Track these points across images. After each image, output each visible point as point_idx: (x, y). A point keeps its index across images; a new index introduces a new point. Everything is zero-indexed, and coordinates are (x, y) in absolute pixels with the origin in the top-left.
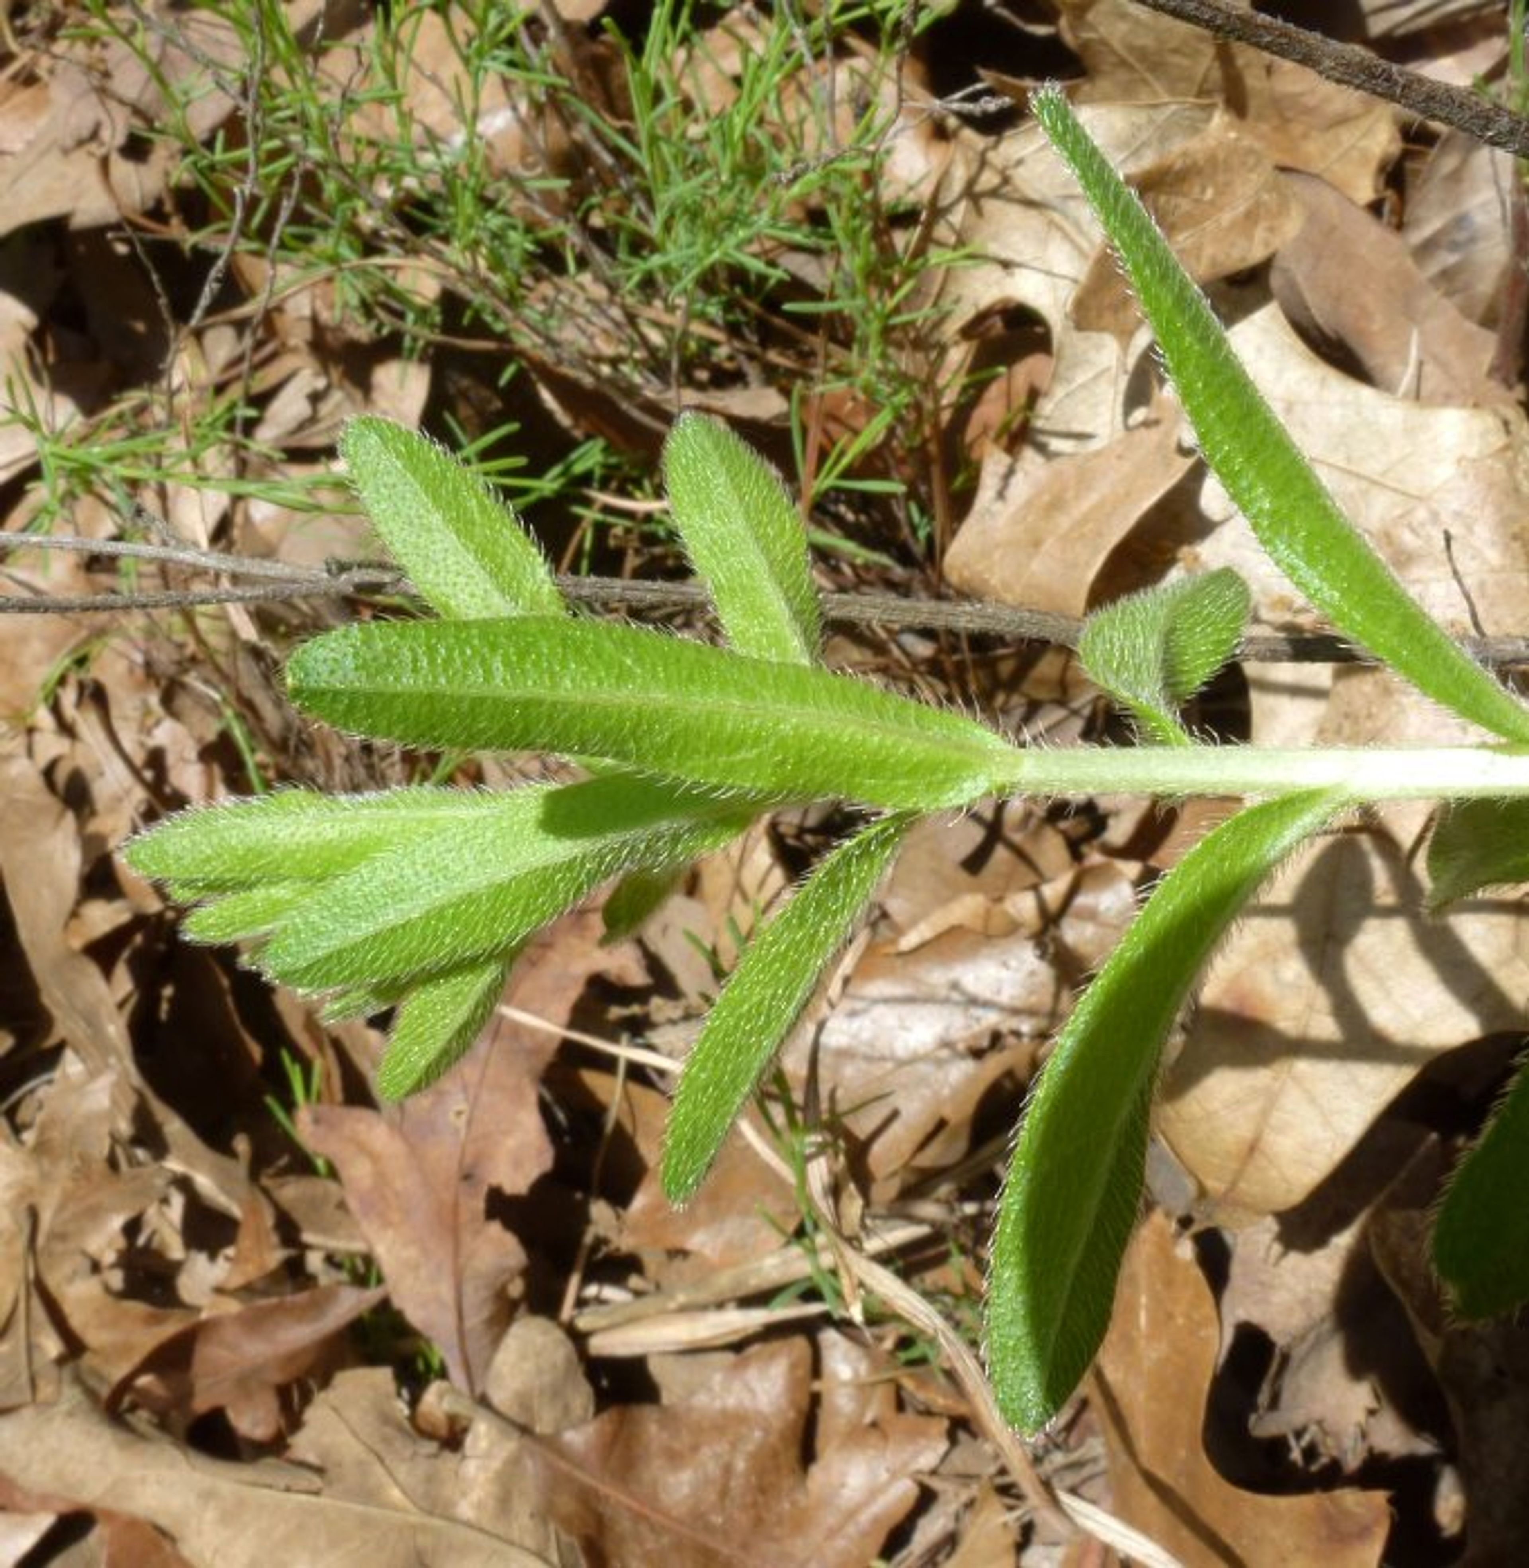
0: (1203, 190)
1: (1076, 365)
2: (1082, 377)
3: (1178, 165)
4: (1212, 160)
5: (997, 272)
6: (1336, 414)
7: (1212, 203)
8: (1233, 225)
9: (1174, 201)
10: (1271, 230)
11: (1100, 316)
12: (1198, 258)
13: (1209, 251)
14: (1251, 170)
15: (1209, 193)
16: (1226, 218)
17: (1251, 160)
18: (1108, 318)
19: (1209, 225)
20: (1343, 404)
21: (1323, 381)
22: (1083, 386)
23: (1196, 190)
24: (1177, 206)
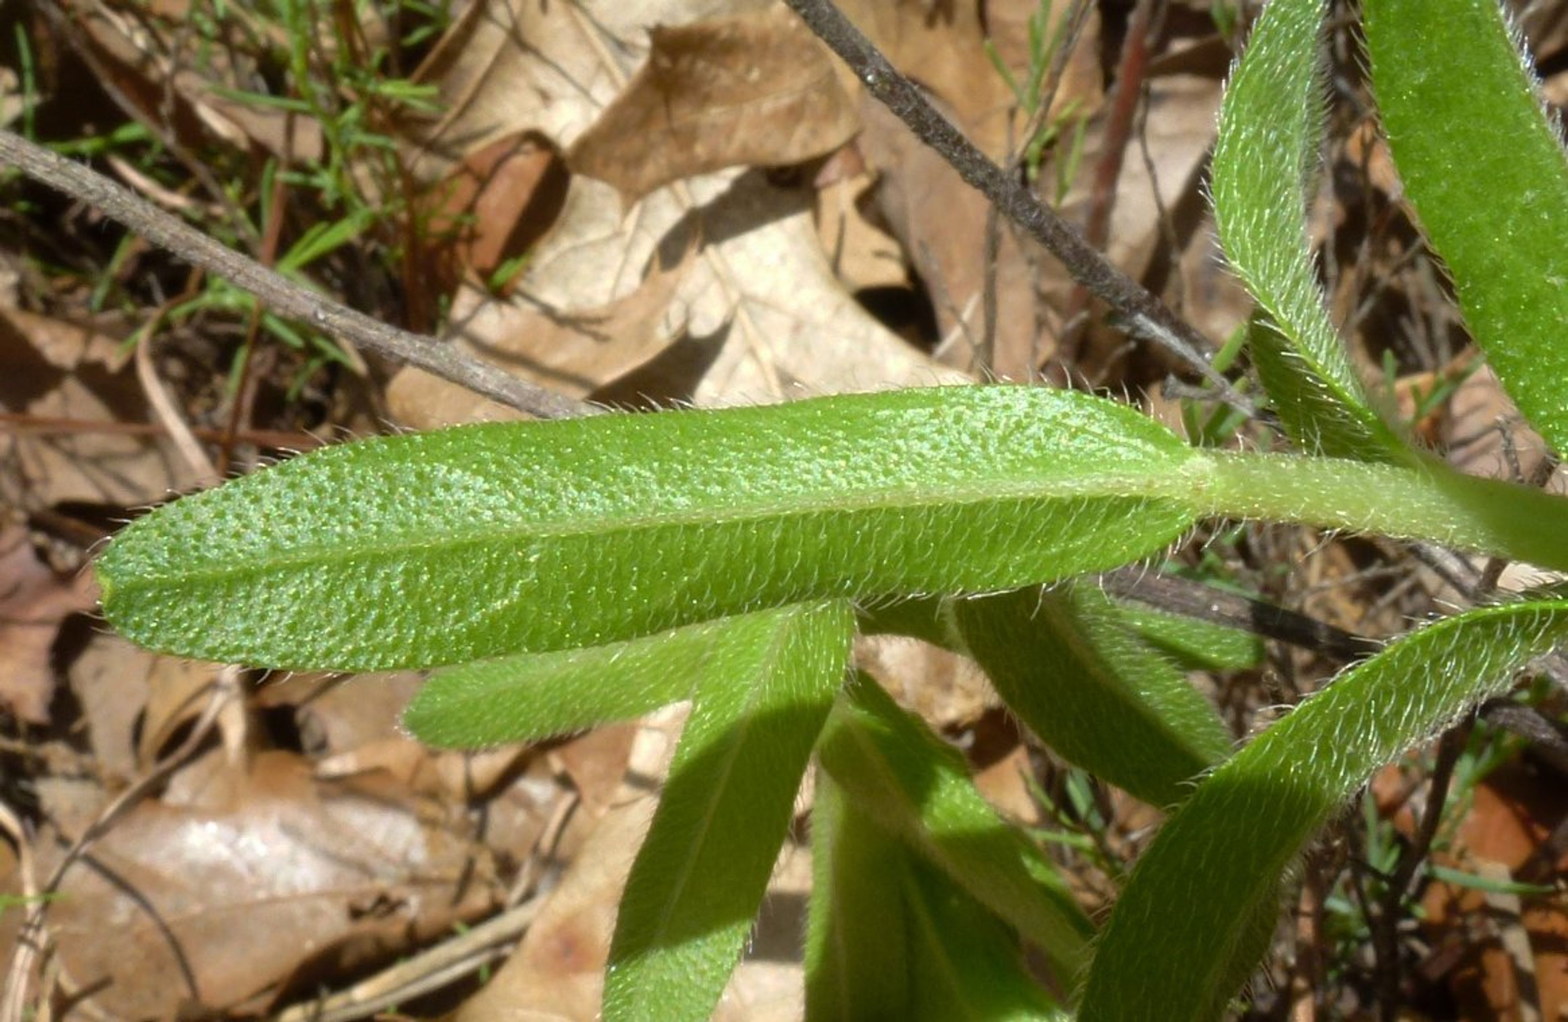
0: (749, 70)
1: (589, 219)
2: (593, 234)
3: (725, 34)
4: (764, 41)
5: (534, 101)
6: (843, 345)
7: (756, 85)
8: (774, 116)
9: (713, 71)
10: (814, 133)
11: (606, 164)
12: (729, 137)
13: (742, 135)
14: (805, 65)
15: (755, 75)
16: (768, 106)
17: (808, 55)
18: (615, 170)
19: (749, 109)
20: (852, 337)
21: (838, 310)
22: (592, 245)
23: (741, 67)
24: (716, 77)
